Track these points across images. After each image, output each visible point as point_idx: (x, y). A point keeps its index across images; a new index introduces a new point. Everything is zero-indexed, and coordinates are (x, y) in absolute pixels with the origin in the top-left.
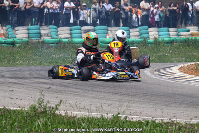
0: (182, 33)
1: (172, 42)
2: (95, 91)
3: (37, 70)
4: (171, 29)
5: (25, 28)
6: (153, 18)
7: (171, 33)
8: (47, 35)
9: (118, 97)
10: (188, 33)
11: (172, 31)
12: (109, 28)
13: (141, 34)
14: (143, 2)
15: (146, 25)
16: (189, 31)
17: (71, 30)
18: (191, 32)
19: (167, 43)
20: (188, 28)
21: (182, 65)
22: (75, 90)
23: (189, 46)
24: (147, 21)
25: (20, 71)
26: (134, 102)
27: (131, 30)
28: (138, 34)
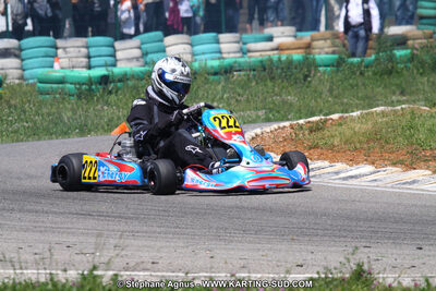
0: (252, 46)
1: (227, 71)
2: (29, 211)
4: (224, 37)
6: (175, 11)
7: (224, 47)
9: (90, 223)
10: (269, 45)
11: (228, 42)
12: (60, 43)
13: (145, 54)
15: (157, 30)
16: (270, 39)
18: (277, 41)
19: (216, 74)
20: (269, 31)
21: (258, 131)
23: (272, 79)
24: (161, 19)
26: (134, 234)
27: (118, 45)
28: (137, 52)
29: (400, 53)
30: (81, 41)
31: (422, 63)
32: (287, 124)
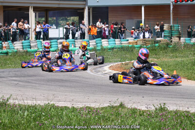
0: (122, 42)
1: (113, 49)
2: (48, 85)
3: (15, 71)
5: (21, 42)
6: (105, 33)
7: (116, 42)
8: (35, 46)
10: (128, 42)
11: (117, 41)
12: (76, 41)
13: (97, 44)
14: (99, 22)
15: (100, 38)
16: (128, 40)
17: (51, 42)
19: (110, 49)
21: (112, 65)
22: (35, 85)
23: (124, 51)
24: (101, 35)
25: (3, 72)
26: (72, 92)
27: (90, 41)
28: (95, 43)
29: (157, 45)
30: (81, 40)
31: (161, 48)
32: (120, 63)
